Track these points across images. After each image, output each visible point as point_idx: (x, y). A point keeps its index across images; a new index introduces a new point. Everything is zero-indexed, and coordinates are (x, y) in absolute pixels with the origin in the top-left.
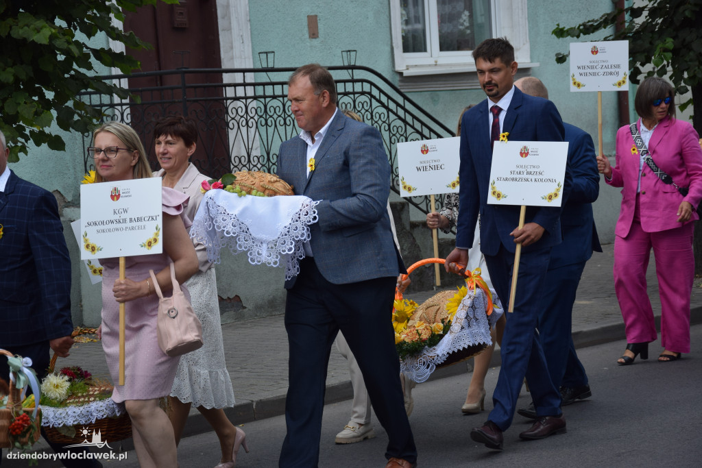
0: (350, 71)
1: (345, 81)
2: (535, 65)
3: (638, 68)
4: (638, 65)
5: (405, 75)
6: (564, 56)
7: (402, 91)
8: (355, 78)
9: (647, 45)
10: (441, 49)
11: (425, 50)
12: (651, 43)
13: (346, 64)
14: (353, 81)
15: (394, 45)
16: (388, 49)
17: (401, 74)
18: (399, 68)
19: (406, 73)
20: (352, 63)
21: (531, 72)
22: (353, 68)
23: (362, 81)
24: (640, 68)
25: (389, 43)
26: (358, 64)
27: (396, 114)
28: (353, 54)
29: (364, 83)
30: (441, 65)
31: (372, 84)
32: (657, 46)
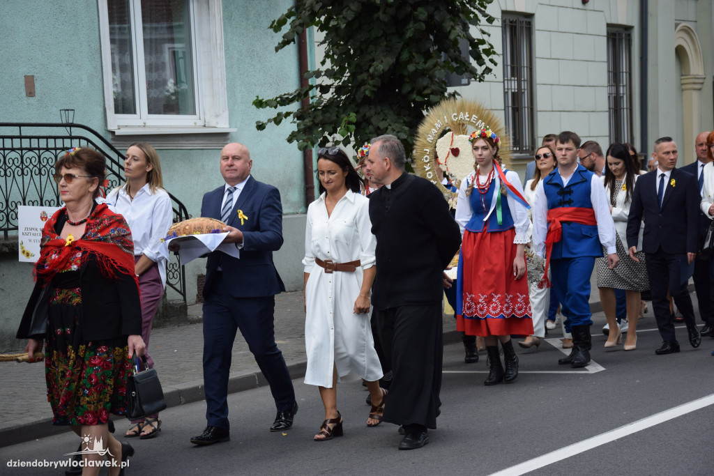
0: (68, 128)
1: (63, 138)
2: (232, 130)
3: (326, 137)
4: (326, 134)
5: (116, 134)
6: (263, 124)
7: (117, 148)
8: (73, 135)
9: (335, 118)
10: (150, 112)
11: (135, 113)
12: (337, 116)
13: (64, 122)
14: (71, 138)
15: (106, 106)
16: (101, 109)
17: (113, 133)
18: (110, 128)
19: (118, 133)
20: (71, 121)
21: (229, 136)
22: (71, 125)
23: (80, 138)
24: (328, 137)
25: (102, 104)
26: (75, 122)
27: (111, 170)
28: (71, 113)
29: (81, 140)
30: (149, 127)
31: (89, 141)
32: (342, 119)
